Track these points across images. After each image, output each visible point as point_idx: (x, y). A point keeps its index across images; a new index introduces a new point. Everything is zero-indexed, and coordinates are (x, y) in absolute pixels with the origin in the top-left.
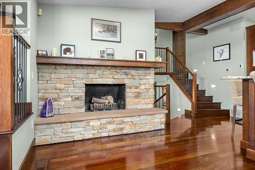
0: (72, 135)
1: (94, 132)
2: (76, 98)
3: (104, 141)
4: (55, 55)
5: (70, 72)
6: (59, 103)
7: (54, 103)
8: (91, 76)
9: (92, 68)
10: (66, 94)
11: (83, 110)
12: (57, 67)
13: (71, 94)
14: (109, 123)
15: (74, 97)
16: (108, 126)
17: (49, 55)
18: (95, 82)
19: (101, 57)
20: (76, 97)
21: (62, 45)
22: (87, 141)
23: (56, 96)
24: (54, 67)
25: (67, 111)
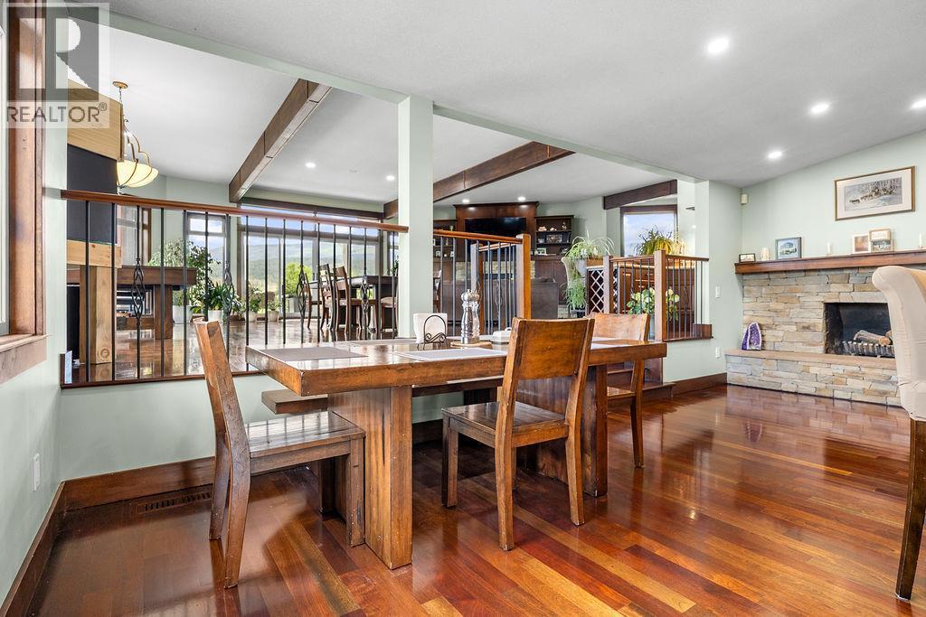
0: (779, 381)
1: (818, 385)
2: (804, 328)
3: (839, 406)
4: (763, 260)
5: (794, 283)
6: (776, 333)
7: (768, 333)
8: (835, 288)
9: (839, 272)
10: (786, 319)
11: (820, 349)
12: (772, 276)
13: (794, 320)
14: (854, 375)
15: (801, 325)
16: (850, 381)
17: (757, 260)
18: (844, 299)
19: (857, 250)
20: (805, 325)
21: (777, 241)
22: (804, 397)
23: (770, 321)
24: (766, 276)
25: (788, 347)
